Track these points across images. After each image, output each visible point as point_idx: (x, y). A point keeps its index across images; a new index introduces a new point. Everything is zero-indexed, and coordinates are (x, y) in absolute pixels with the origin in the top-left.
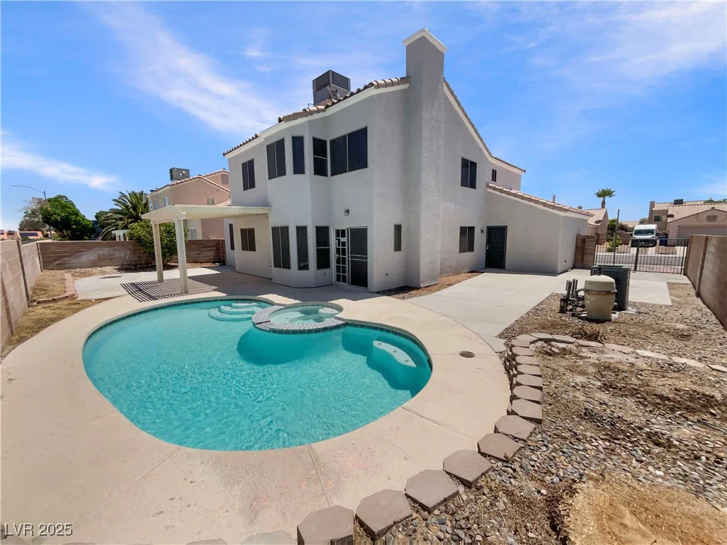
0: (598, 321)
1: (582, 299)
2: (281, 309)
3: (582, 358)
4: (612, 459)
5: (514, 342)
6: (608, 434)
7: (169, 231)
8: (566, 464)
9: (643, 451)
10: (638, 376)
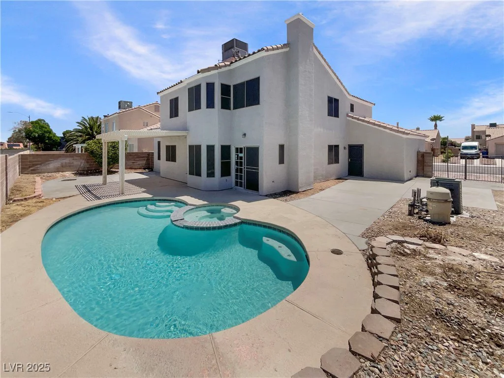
0: (441, 224)
1: (426, 205)
3: (430, 259)
4: (461, 360)
5: (373, 243)
6: (456, 334)
9: (487, 353)
10: (477, 277)
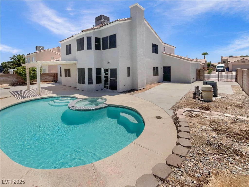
0: (208, 102)
1: (201, 93)
2: (81, 100)
3: (204, 118)
4: (220, 163)
5: (177, 112)
6: (218, 151)
7: (34, 70)
8: (203, 167)
9: (232, 159)
10: (226, 125)
